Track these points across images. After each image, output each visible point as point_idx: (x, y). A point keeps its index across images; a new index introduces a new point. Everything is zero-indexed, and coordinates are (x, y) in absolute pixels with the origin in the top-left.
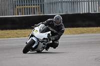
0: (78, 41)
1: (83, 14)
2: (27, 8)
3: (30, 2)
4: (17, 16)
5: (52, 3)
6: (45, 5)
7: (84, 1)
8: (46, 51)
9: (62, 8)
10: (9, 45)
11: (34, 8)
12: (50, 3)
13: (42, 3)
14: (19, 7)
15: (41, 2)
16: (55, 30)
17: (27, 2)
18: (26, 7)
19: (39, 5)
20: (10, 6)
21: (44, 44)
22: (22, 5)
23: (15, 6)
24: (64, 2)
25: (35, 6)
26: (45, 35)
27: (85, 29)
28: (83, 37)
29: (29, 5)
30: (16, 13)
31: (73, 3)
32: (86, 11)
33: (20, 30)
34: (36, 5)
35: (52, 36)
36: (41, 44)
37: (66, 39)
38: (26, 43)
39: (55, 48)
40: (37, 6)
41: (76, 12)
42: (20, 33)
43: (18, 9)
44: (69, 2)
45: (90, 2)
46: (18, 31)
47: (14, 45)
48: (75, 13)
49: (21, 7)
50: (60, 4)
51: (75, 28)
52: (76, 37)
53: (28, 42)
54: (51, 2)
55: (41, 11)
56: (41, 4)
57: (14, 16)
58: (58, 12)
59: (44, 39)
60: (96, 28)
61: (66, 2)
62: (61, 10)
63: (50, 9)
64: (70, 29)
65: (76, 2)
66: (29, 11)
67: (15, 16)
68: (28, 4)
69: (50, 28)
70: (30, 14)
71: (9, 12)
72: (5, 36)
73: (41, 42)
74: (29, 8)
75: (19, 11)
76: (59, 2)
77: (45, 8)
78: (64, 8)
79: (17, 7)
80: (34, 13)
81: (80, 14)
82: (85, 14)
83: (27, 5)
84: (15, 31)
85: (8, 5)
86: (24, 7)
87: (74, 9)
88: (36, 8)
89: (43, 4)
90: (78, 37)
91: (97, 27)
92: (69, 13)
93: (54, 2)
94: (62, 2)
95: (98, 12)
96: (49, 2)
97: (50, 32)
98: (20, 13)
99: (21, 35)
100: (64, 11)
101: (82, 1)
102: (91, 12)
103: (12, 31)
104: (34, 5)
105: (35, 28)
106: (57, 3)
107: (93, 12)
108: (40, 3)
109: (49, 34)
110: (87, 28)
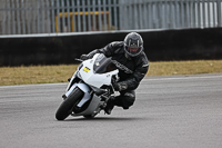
1: (205, 29)
2: (81, 16)
4: (60, 34)
5: (138, 5)
6: (121, 8)
7: (209, 1)
9: (159, 17)
10: (42, 99)
11: (97, 16)
12: (133, 6)
13: (115, 5)
14: (63, 14)
15: (112, 3)
18: (79, 13)
19: (107, 9)
20: (43, 12)
21: (103, 99)
22: (71, 10)
23: (56, 11)
24: (164, 2)
25: (99, 13)
26: (106, 79)
27: (211, 63)
28: (205, 81)
29: (86, 10)
30: (58, 29)
31: (185, 4)
32: (212, 23)
33: (66, 66)
34: (102, 9)
36: (97, 99)
37: (169, 86)
38: (64, 96)
39: (126, 108)
40: (105, 12)
41: (191, 26)
42: (66, 72)
43: (61, 19)
44: (174, 2)
48: (189, 27)
49: (69, 14)
50: (154, 6)
51: (189, 62)
53: (67, 95)
54: (136, 2)
55: (113, 24)
56: (113, 8)
57: (52, 35)
58: (151, 25)
59: (104, 87)
61: (169, 2)
62: (156, 21)
63: (134, 20)
64: (177, 63)
65: (190, 3)
66: (87, 22)
67: (54, 35)
68: (84, 6)
69: (115, 62)
70: (87, 30)
71: (41, 26)
72: (33, 80)
73: (98, 95)
74: (87, 16)
75: (64, 23)
76: (153, 3)
77: (120, 16)
78: (163, 17)
79: (59, 14)
80: (98, 28)
81: (199, 30)
82: (210, 29)
83: (81, 10)
85: (40, 10)
86: (74, 13)
87: (186, 18)
88: (102, 16)
89: (118, 8)
92: (175, 28)
94: (158, 3)
96: (131, 3)
98: (65, 28)
100: (163, 23)
101: (204, 2)
103: (48, 67)
104: (97, 10)
105: (84, 63)
106: (147, 4)
108: (110, 6)
109: (114, 77)
110: (215, 61)
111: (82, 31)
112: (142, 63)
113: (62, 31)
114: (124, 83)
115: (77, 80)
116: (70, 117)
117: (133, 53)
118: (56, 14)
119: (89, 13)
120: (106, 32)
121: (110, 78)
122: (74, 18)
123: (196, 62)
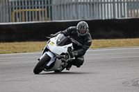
0: (98, 58)
1: (106, 20)
2: (28, 12)
3: (33, 3)
4: (14, 23)
5: (63, 5)
6: (53, 7)
7: (108, 3)
8: (67, 71)
9: (77, 12)
10: (3, 63)
11: (38, 12)
12: (60, 5)
13: (49, 5)
14: (17, 11)
15: (47, 3)
16: (79, 42)
17: (28, 4)
18: (27, 10)
19: (44, 7)
20: (4, 9)
21: (63, 61)
23: (12, 9)
24: (80, 3)
25: (39, 10)
26: (64, 49)
27: (109, 41)
28: (105, 52)
29: (31, 8)
30: (14, 19)
31: (93, 5)
32: (110, 16)
33: (18, 43)
34: (41, 7)
35: (74, 50)
36: (59, 62)
40: (43, 9)
41: (97, 18)
42: (18, 46)
43: (15, 14)
44: (86, 3)
45: (116, 4)
46: (16, 44)
47: (10, 63)
48: (95, 19)
49: (20, 10)
50: (74, 6)
51: (96, 40)
52: (96, 52)
53: (40, 59)
54: (62, 3)
55: (48, 17)
56: (48, 7)
57: (9, 23)
58: (71, 17)
59: (63, 54)
60: (124, 40)
61: (83, 3)
62: (75, 15)
63: (61, 14)
65: (96, 3)
66: (32, 15)
67: (11, 23)
68: (30, 6)
69: (72, 39)
70: (32, 20)
71: (3, 18)
73: (59, 59)
74: (31, 12)
75: (17, 16)
76: (73, 4)
77: (53, 12)
78: (79, 12)
79: (14, 11)
80: (38, 19)
81: (102, 20)
82: (109, 20)
83: (28, 8)
84: (12, 44)
85: (2, 8)
86: (23, 10)
87: (93, 13)
88: (41, 11)
89: (51, 7)
90: (99, 52)
91: (126, 38)
92: (87, 19)
93: (65, 3)
94: (76, 3)
95: (126, 18)
96: (59, 4)
97: (71, 45)
98: (18, 19)
99: (19, 50)
100: (80, 16)
101: (105, 3)
102: (117, 18)
104: (38, 8)
105: (51, 39)
106: (70, 4)
107: (120, 18)
108: (46, 5)
109: (70, 48)
110: (112, 40)
111: (29, 21)
112: (88, 40)
113: (16, 21)
114: (76, 51)
115: (47, 50)
116: (43, 72)
117: (82, 34)
118: (12, 11)
119: (33, 10)
120: (44, 21)
121: (67, 49)
122: (23, 13)
123: (100, 40)
